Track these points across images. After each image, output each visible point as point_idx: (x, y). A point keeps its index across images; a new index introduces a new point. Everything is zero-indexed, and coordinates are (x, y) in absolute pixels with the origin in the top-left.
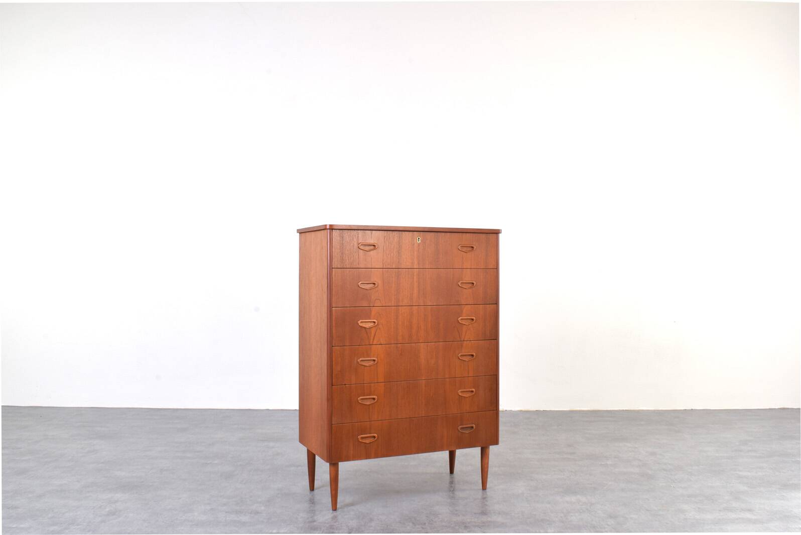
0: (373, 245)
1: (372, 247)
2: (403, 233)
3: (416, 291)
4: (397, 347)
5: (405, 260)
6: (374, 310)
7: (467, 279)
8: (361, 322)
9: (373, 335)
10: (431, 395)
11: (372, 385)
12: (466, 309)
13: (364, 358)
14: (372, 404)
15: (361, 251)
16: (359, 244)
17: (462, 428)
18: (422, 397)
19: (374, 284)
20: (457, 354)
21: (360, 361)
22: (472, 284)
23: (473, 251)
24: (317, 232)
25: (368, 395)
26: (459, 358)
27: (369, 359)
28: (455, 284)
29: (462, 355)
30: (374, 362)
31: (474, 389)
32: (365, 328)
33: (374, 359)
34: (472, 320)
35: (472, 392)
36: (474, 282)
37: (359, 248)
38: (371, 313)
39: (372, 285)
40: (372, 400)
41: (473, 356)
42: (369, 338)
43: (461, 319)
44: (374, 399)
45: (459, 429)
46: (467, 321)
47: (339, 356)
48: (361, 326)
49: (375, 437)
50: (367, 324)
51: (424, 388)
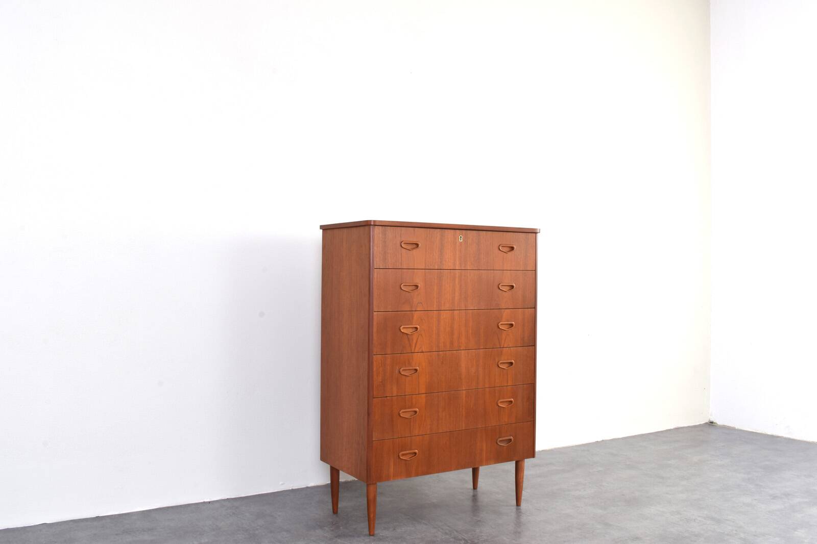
0: (416, 244)
1: (415, 246)
2: (446, 230)
3: (457, 294)
4: (438, 355)
5: (447, 260)
6: (416, 315)
7: (507, 282)
8: (404, 328)
9: (415, 341)
10: (472, 406)
11: (414, 396)
12: (506, 313)
13: (406, 367)
14: (414, 417)
15: (404, 251)
16: (401, 243)
17: (500, 441)
18: (463, 409)
19: (417, 286)
20: (497, 362)
21: (401, 370)
22: (512, 287)
23: (513, 252)
24: (352, 229)
25: (409, 408)
26: (498, 366)
27: (411, 368)
28: (496, 287)
29: (501, 363)
30: (416, 372)
31: (512, 399)
32: (407, 334)
33: (416, 368)
34: (512, 325)
35: (511, 402)
36: (514, 285)
37: (401, 246)
38: (413, 318)
39: (414, 287)
40: (413, 413)
41: (511, 363)
42: (410, 346)
43: (501, 324)
44: (416, 412)
45: (498, 442)
46: (507, 326)
47: (380, 365)
48: (403, 333)
49: (415, 453)
50: (409, 330)
51: (464, 399)
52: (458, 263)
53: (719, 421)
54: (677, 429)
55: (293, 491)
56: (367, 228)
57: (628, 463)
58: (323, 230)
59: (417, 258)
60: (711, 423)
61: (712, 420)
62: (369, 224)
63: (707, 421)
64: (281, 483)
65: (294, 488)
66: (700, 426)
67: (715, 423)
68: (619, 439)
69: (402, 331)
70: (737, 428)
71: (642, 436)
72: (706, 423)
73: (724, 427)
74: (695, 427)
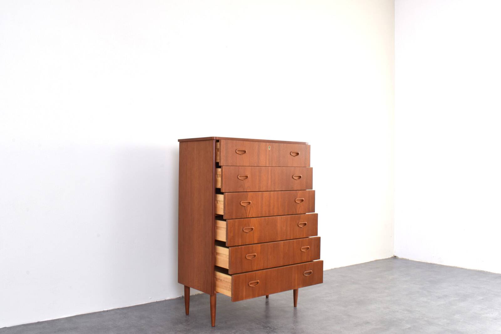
0: (244, 151)
1: (243, 152)
2: (261, 143)
3: (269, 181)
4: (265, 219)
5: (262, 161)
6: (249, 194)
7: (297, 174)
8: (243, 202)
9: (248, 211)
11: (254, 246)
12: (299, 193)
13: (246, 227)
14: (254, 259)
15: (237, 155)
16: (236, 150)
17: (306, 273)
18: (281, 253)
19: (247, 177)
20: (297, 223)
21: (244, 229)
22: (300, 177)
23: (298, 156)
24: (201, 142)
25: (251, 254)
26: (298, 226)
27: (249, 228)
28: (291, 177)
29: (300, 224)
30: (252, 230)
31: (309, 247)
32: (244, 206)
33: (252, 228)
34: (303, 200)
35: (308, 248)
36: (301, 176)
37: (236, 153)
38: (248, 197)
39: (245, 178)
40: (253, 256)
41: (305, 224)
42: (246, 213)
43: (297, 200)
44: (255, 256)
45: (304, 274)
46: (300, 201)
47: (232, 226)
48: (242, 206)
49: (258, 282)
50: (245, 204)
51: (282, 246)
52: (268, 163)
53: (400, 256)
54: (376, 261)
55: (157, 302)
56: (211, 141)
57: (353, 281)
58: (180, 142)
59: (245, 160)
60: (395, 257)
61: (395, 255)
62: (213, 138)
63: (392, 256)
64: (150, 298)
65: (158, 301)
66: (389, 259)
67: (397, 257)
68: (344, 267)
69: (242, 204)
70: (410, 259)
71: (356, 265)
72: (392, 257)
73: (402, 259)
74: (386, 259)
